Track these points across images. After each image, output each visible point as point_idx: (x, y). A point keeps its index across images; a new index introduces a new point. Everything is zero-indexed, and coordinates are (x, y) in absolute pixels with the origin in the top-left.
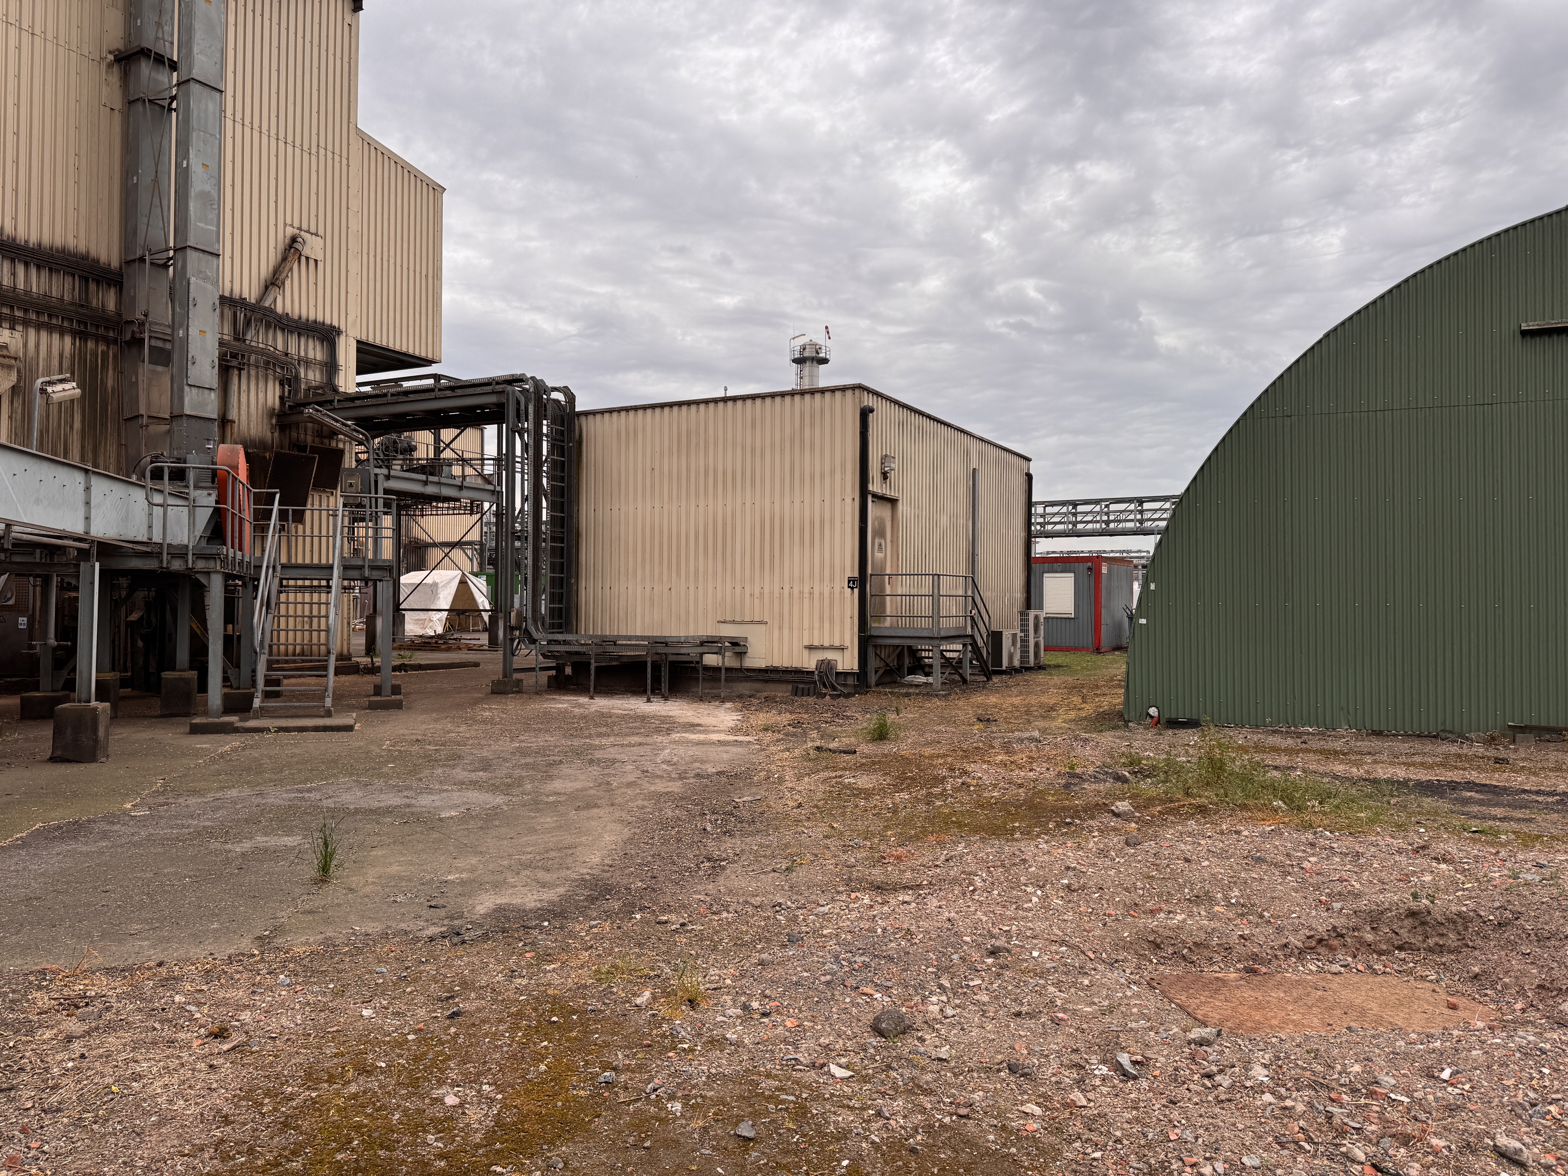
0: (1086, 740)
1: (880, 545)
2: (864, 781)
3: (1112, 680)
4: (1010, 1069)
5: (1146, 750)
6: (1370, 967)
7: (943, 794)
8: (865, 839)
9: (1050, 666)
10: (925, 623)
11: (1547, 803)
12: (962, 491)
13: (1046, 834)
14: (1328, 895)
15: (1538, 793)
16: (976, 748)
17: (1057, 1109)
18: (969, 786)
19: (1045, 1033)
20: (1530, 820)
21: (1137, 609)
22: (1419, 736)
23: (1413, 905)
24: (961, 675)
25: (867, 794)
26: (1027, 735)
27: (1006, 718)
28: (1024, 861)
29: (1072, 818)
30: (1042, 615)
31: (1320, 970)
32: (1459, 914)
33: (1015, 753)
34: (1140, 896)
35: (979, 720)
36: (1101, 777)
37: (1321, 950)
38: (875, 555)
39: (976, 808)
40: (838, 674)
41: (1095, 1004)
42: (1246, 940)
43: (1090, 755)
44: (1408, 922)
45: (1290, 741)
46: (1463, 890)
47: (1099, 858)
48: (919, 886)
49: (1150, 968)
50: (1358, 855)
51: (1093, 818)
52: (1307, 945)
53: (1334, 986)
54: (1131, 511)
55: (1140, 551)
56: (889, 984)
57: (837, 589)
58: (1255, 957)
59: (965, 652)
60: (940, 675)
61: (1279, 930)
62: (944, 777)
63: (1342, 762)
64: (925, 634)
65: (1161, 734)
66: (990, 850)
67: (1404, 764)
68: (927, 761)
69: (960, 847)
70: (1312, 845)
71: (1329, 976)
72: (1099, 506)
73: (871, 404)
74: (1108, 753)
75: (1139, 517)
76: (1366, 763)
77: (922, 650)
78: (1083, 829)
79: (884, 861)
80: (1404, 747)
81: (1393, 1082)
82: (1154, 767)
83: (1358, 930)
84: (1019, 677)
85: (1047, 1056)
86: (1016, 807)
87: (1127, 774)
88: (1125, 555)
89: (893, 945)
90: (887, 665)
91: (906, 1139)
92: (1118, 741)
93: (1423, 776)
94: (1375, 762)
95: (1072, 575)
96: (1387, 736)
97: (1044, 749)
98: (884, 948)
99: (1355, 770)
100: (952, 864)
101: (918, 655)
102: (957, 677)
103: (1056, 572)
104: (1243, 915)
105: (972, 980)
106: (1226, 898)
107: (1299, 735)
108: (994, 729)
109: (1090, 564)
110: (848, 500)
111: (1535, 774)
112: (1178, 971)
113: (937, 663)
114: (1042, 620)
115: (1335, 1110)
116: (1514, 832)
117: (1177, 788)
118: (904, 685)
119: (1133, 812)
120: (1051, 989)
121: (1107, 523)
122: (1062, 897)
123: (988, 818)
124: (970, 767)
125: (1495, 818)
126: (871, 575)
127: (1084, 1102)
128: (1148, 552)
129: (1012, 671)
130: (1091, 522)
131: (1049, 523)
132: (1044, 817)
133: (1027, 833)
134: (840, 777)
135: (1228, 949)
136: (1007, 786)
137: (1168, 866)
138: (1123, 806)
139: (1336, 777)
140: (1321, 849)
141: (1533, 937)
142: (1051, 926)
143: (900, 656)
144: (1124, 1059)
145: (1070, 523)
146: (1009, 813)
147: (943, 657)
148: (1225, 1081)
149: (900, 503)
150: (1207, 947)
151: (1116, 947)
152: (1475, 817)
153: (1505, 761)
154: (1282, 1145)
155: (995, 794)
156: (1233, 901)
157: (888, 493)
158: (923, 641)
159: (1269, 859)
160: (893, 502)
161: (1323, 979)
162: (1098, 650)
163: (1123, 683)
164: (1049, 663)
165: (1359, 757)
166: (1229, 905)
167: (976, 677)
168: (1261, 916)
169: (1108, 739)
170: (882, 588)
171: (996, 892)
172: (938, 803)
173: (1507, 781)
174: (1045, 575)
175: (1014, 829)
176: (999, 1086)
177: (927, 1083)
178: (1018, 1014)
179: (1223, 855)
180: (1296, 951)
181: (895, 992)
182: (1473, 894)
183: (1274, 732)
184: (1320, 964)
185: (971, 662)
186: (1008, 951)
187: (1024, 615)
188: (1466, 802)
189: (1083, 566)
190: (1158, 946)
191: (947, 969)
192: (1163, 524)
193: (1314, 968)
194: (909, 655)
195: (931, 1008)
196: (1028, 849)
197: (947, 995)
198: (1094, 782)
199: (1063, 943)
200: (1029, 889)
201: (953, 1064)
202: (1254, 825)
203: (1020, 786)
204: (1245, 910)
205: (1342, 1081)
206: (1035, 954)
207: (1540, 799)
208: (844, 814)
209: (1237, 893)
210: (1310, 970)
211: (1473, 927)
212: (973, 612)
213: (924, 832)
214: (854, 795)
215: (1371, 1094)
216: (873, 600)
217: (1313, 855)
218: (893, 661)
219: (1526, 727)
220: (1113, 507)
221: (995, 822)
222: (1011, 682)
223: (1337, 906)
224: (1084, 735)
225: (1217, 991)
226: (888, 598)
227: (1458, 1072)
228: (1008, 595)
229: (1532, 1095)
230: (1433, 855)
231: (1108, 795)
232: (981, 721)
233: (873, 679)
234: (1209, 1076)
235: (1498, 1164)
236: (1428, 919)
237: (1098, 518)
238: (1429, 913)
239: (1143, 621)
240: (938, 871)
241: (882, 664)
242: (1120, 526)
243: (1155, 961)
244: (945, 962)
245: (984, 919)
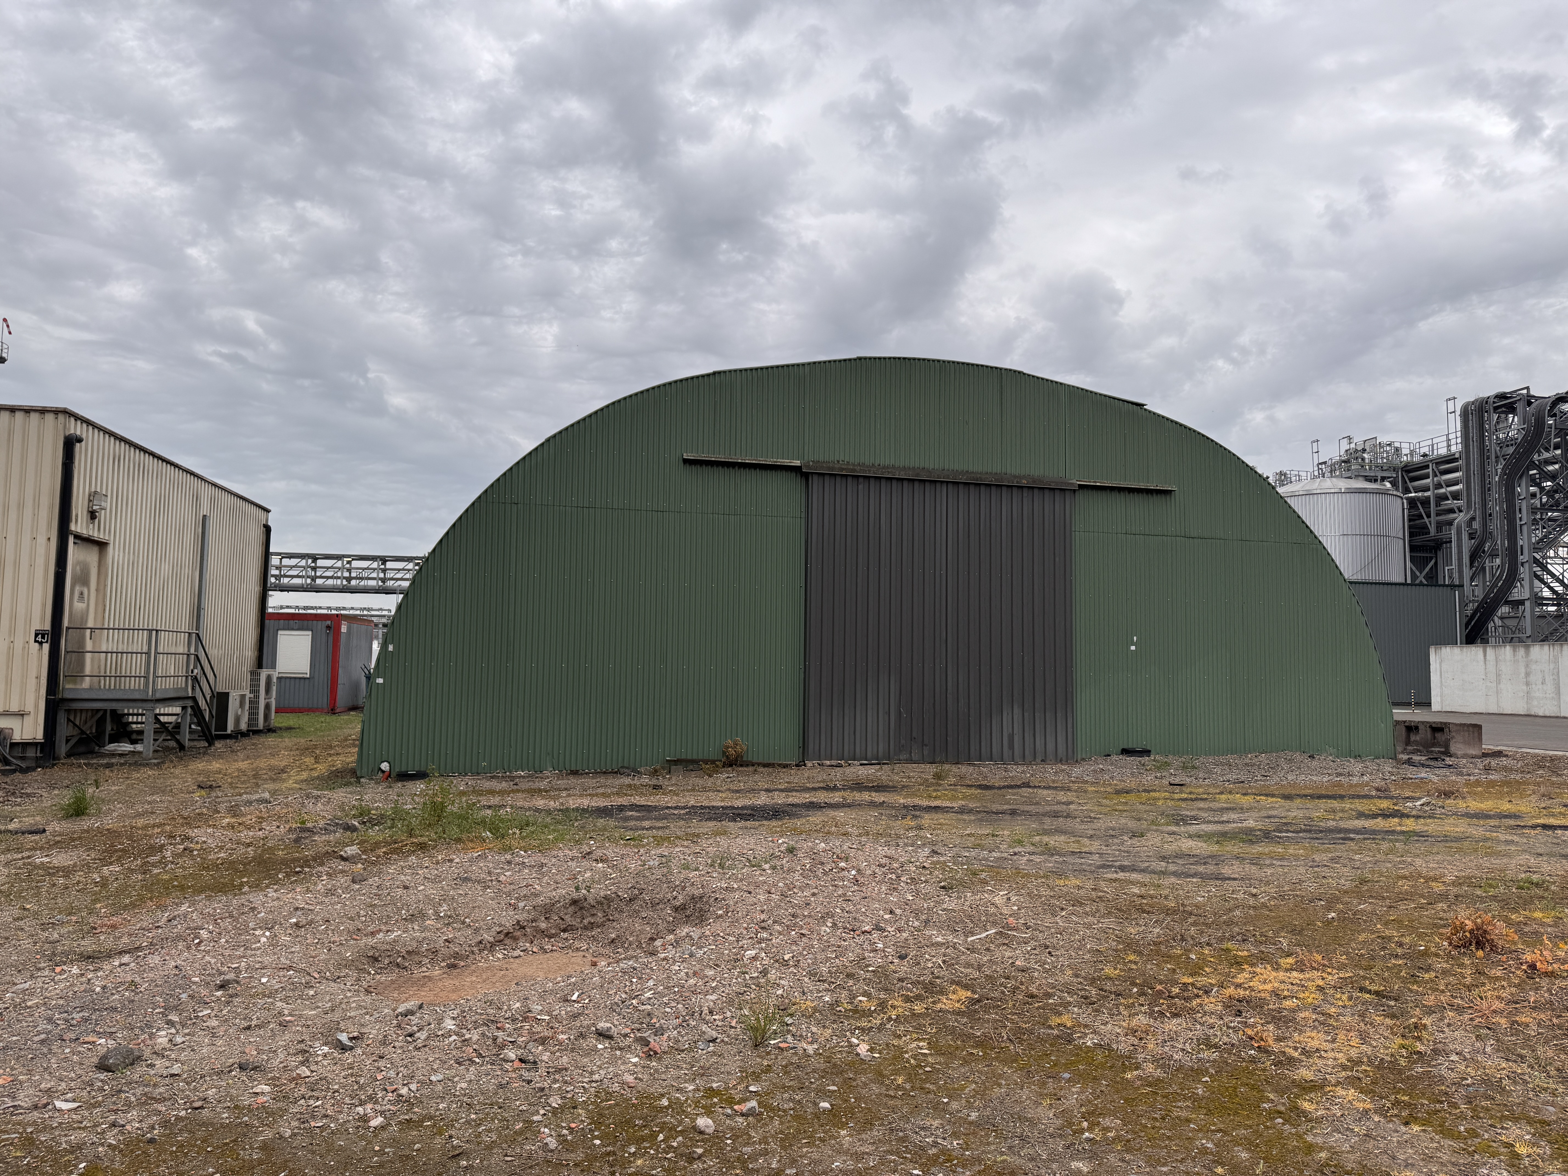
0: (317, 797)
1: (82, 594)
2: (61, 859)
3: (346, 740)
4: (240, 1068)
5: (376, 802)
6: (542, 948)
7: (162, 862)
8: (70, 914)
9: (280, 728)
10: (134, 684)
11: (680, 815)
12: (189, 538)
13: (274, 884)
14: (517, 898)
15: (676, 808)
16: (199, 814)
17: (285, 1084)
18: (192, 851)
19: (274, 1035)
20: (667, 827)
21: (375, 669)
22: (605, 773)
23: (575, 895)
24: (178, 741)
25: (67, 872)
26: (257, 796)
27: (231, 784)
28: (253, 909)
29: (302, 867)
30: (275, 676)
31: (506, 957)
32: (605, 897)
33: (243, 815)
34: (362, 923)
35: (200, 787)
36: (332, 828)
37: (507, 941)
38: (73, 605)
39: (200, 871)
40: (13, 745)
41: (318, 1007)
42: (449, 942)
43: (321, 810)
44: (571, 910)
45: (504, 784)
46: (610, 879)
47: (326, 897)
48: (138, 949)
49: (368, 978)
50: (542, 865)
51: (322, 864)
52: (497, 939)
53: (514, 966)
54: (374, 569)
55: (381, 609)
56: (113, 1030)
57: (19, 644)
58: (456, 955)
59: (183, 716)
60: (152, 742)
61: (477, 930)
62: (163, 846)
63: (543, 798)
64: (137, 696)
65: (391, 787)
66: (218, 905)
67: (590, 795)
68: (140, 832)
69: (184, 908)
70: (509, 863)
71: (512, 960)
72: (340, 562)
73: (78, 433)
74: (340, 807)
75: (382, 575)
76: (561, 797)
77: (129, 714)
78: (312, 875)
79: (94, 931)
80: (590, 782)
81: (541, 1008)
82: (382, 816)
83: (536, 921)
84: (246, 741)
85: (275, 1051)
86: (245, 865)
87: (356, 824)
88: (365, 613)
89: (116, 996)
90: (83, 732)
91: (143, 1136)
92: (349, 796)
93: (601, 803)
94: (569, 795)
95: (310, 633)
96: (582, 774)
97: (274, 809)
98: (106, 1001)
99: (552, 803)
100: (176, 922)
101: (124, 720)
102: (172, 744)
103: (293, 629)
104: (449, 924)
105: (202, 1011)
106: (437, 913)
107: (512, 779)
108: (220, 794)
109: (329, 622)
110: (42, 540)
111: (677, 795)
112: (394, 977)
113: (149, 730)
114: (275, 680)
115: (500, 1034)
116: (653, 837)
117: (402, 831)
118: (104, 755)
119: (360, 855)
120: (279, 1004)
121: (349, 579)
122: (290, 934)
123: (214, 878)
124: (191, 833)
125: (643, 829)
126: (68, 628)
127: (308, 1073)
128: (390, 611)
129: (239, 735)
130: (331, 577)
131: (285, 576)
132: (274, 870)
133: (256, 886)
134: (29, 857)
135: (435, 952)
136: (234, 847)
137: (389, 894)
138: (351, 850)
139: (537, 810)
140: (515, 865)
141: (649, 905)
142: (278, 958)
143: (101, 722)
144: (343, 1037)
145: (308, 577)
146: (237, 870)
147: (157, 721)
148: (422, 1035)
149: (110, 549)
150: (417, 953)
151: (339, 967)
152: (631, 829)
153: (660, 787)
154: (460, 1064)
155: (222, 855)
156: (442, 915)
157: (95, 535)
158: (131, 704)
159: (474, 878)
160: (102, 545)
161: (507, 963)
162: (333, 711)
163: (357, 742)
164: (280, 725)
165: (557, 793)
166: (438, 918)
167: (196, 743)
168: (463, 923)
169: (341, 795)
170: (81, 642)
171: (223, 940)
172: (156, 871)
173: (658, 801)
174: (280, 632)
175: (242, 885)
176: (231, 1081)
177: (160, 1094)
178: (248, 1028)
179: (437, 880)
180: (488, 945)
181: (120, 1036)
182: (616, 881)
183: (492, 777)
184: (506, 952)
185: (190, 727)
186: (238, 982)
187: (254, 675)
188: (627, 819)
189: (321, 625)
190: (376, 959)
191: (176, 1008)
192: (406, 584)
193: (500, 956)
194: (112, 721)
195: (160, 1040)
196: (257, 899)
197: (175, 1028)
198: (325, 834)
199: (290, 968)
200: (257, 933)
201: (185, 1076)
202: (465, 853)
203: (249, 845)
204: (450, 920)
205: (507, 1016)
206: (264, 980)
207: (676, 812)
208: (37, 895)
209: (445, 908)
210: (498, 958)
211: (614, 905)
212: (196, 671)
213: (142, 899)
214: (49, 874)
215: (525, 1019)
216: (68, 657)
217: (508, 870)
218: (91, 727)
219: (678, 760)
220: (355, 564)
221: (222, 880)
222: (237, 746)
223: (521, 905)
224: (316, 793)
225: (423, 985)
226: (88, 656)
227: (582, 993)
228: (237, 654)
229: (624, 996)
230: (594, 857)
231: (338, 843)
232: (202, 788)
233: (62, 749)
234: (411, 1035)
235: (597, 1041)
236: (585, 904)
237: (339, 574)
238: (586, 899)
239: (380, 681)
240: (160, 931)
241: (76, 732)
242: (362, 583)
243: (373, 972)
244: (173, 1002)
245: (213, 961)
